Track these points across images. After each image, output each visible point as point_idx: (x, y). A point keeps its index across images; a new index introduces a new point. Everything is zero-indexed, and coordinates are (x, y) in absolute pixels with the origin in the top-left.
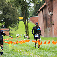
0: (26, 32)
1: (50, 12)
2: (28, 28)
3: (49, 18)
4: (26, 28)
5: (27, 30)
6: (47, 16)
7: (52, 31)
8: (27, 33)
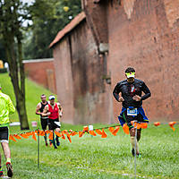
0: (18, 108)
1: (98, 45)
2: (23, 96)
3: (93, 65)
4: (19, 96)
5: (21, 103)
6: (85, 58)
7: (103, 104)
8: (22, 112)
